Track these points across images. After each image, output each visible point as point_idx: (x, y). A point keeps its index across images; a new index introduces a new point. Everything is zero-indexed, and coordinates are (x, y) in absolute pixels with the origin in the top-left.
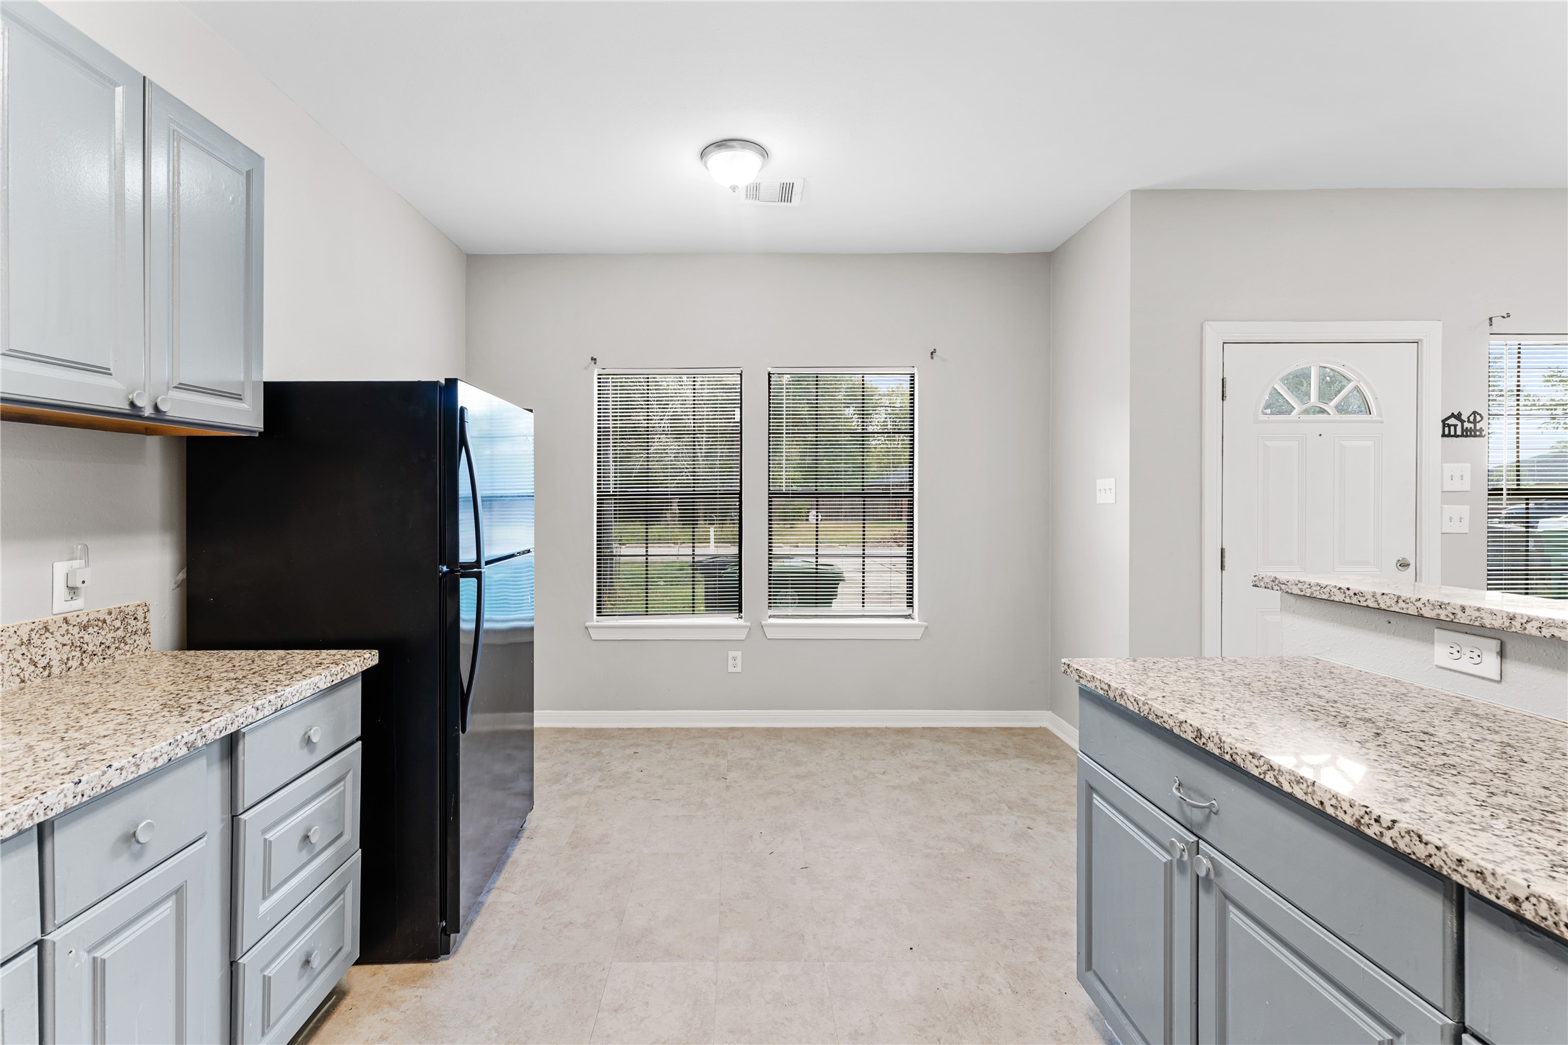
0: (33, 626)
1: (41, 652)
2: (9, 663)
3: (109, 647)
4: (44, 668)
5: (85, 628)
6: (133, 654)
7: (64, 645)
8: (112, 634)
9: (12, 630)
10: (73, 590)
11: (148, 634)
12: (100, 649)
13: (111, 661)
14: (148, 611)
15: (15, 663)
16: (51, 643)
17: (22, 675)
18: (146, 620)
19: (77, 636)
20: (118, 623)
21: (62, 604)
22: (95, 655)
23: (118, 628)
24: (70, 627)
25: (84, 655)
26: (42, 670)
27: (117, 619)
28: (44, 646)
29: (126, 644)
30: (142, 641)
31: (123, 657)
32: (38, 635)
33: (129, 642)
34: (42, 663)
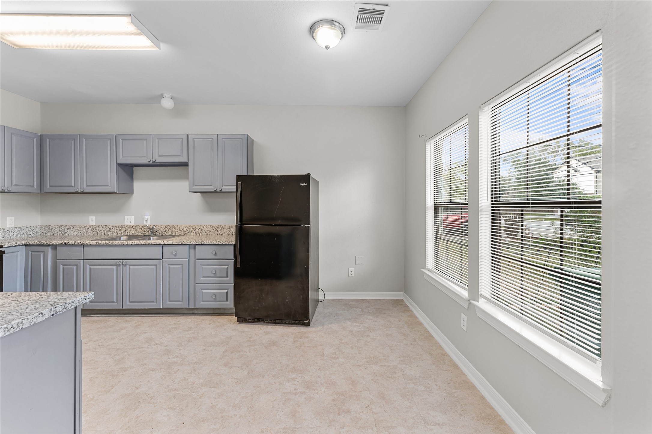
34: (231, 232)
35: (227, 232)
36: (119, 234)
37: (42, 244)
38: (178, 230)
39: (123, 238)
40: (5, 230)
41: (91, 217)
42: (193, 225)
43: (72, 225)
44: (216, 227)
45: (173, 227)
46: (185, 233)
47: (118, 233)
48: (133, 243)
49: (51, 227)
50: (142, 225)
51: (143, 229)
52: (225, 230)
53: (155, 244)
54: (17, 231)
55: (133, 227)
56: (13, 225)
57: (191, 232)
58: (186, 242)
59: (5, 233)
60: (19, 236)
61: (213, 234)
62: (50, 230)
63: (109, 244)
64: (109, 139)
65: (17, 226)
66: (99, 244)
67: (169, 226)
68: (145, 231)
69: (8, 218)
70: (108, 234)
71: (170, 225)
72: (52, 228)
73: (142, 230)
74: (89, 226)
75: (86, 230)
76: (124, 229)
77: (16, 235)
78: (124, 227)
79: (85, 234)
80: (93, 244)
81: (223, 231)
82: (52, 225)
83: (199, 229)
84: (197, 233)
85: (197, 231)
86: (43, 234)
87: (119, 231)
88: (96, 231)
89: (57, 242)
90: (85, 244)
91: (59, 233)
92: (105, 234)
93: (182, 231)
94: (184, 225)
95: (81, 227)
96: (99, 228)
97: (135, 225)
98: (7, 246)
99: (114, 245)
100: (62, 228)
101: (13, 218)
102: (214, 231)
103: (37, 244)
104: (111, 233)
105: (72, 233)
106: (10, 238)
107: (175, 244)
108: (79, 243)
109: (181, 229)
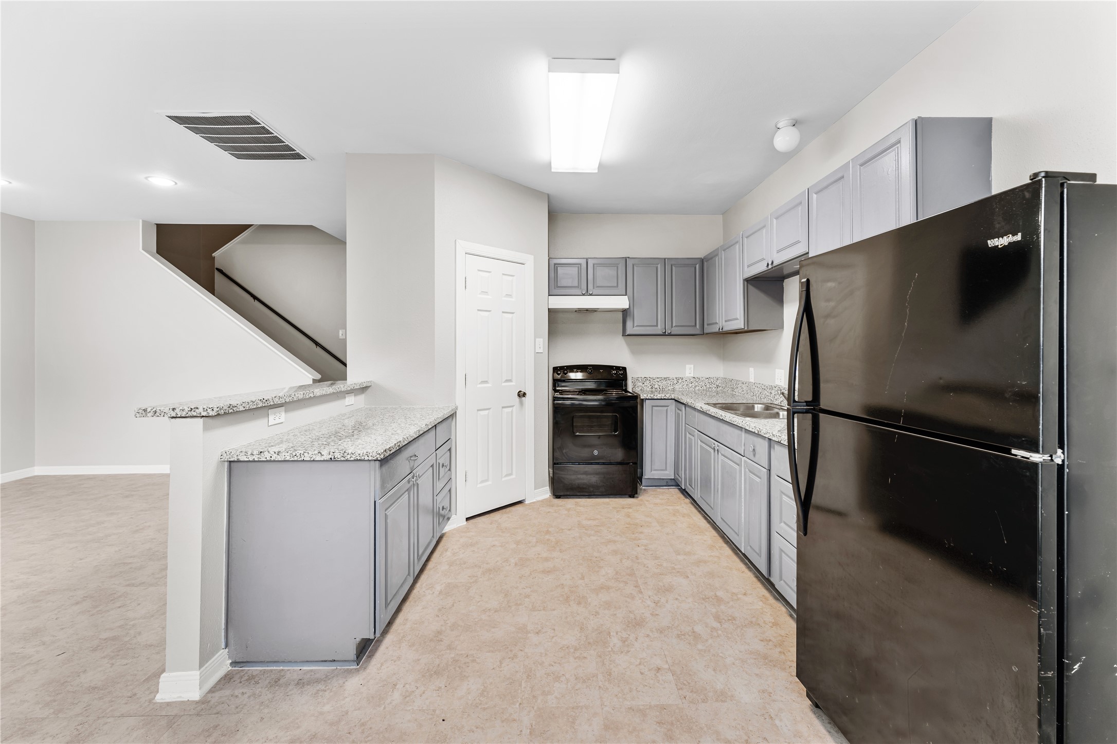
40: (684, 380)
54: (695, 381)
56: (692, 375)
60: (697, 388)
64: (737, 242)
65: (696, 377)
69: (687, 366)
101: (692, 366)
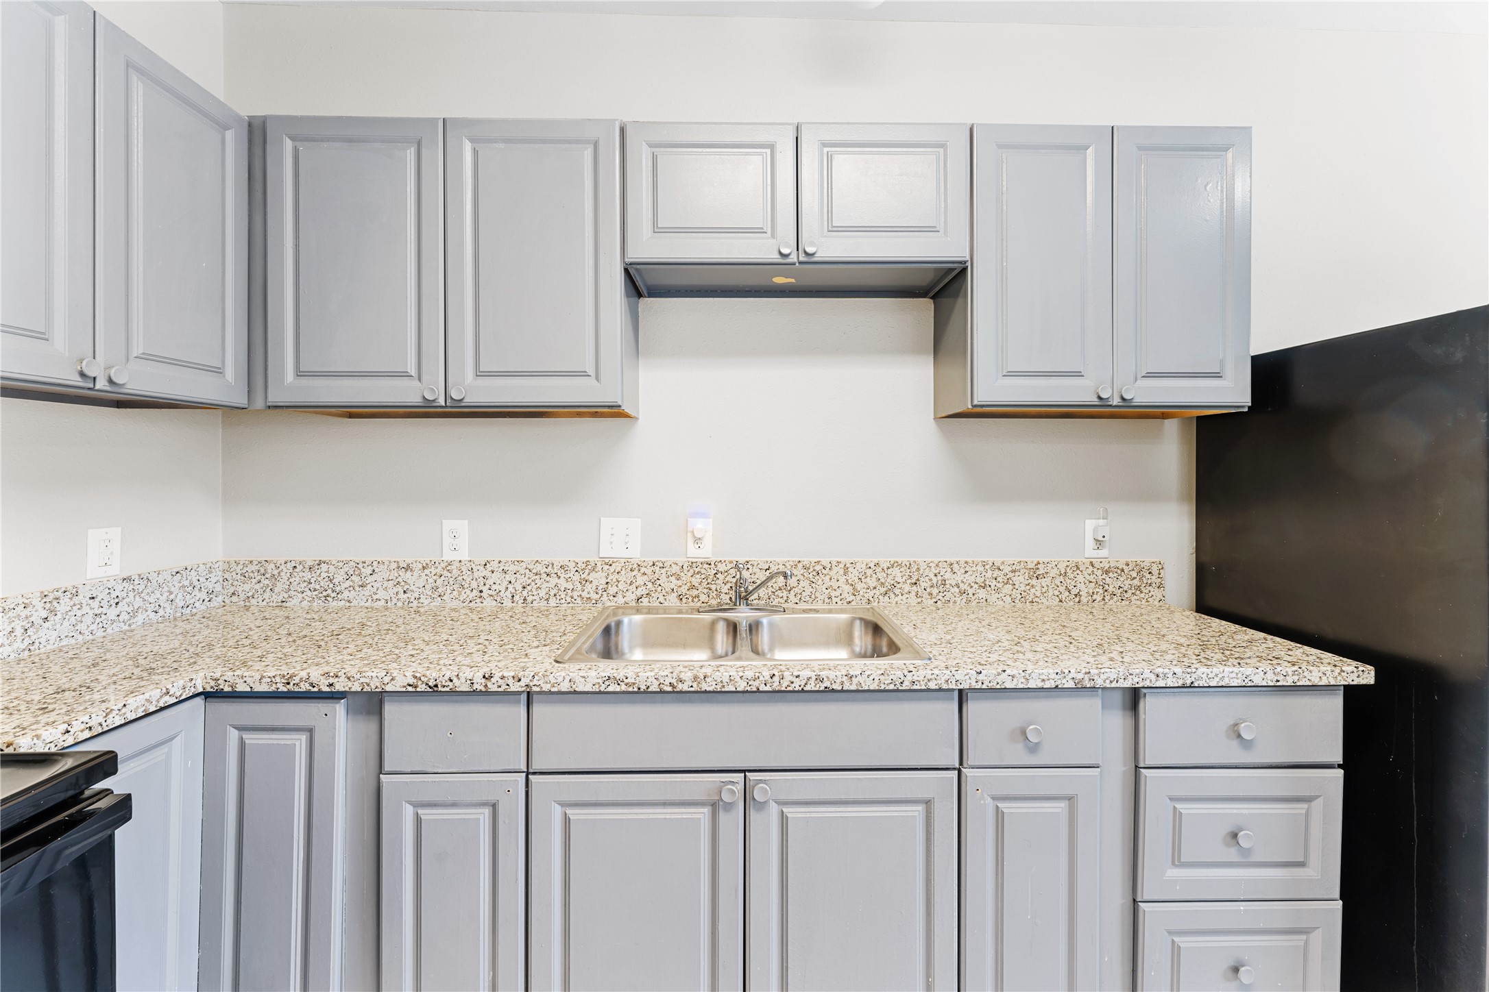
0: (1068, 563)
1: (1073, 583)
2: (1052, 586)
3: (1126, 591)
4: (1076, 595)
5: (1107, 572)
6: (1148, 601)
7: (1090, 582)
8: (1129, 582)
9: (1054, 564)
10: (1099, 543)
11: (1162, 589)
12: (1119, 591)
13: (1128, 603)
14: (1162, 568)
15: (1056, 587)
16: (1080, 578)
17: (1060, 596)
18: (1160, 576)
19: (1100, 577)
20: (1134, 574)
21: (1090, 551)
22: (1114, 595)
23: (1135, 578)
24: (1095, 570)
25: (1106, 593)
26: (1074, 596)
27: (1133, 570)
28: (1075, 580)
29: (1141, 592)
30: (1157, 593)
31: (1138, 602)
32: (1071, 571)
33: (1144, 591)
34: (1075, 591)
35: (1057, 593)
36: (579, 601)
37: (304, 687)
38: (843, 579)
39: (630, 621)
40: (80, 597)
41: (448, 524)
42: (904, 559)
43: (368, 560)
44: (1007, 569)
45: (818, 568)
46: (871, 594)
47: (575, 594)
48: (812, 682)
49: (272, 566)
50: (681, 560)
51: (686, 577)
52: (1044, 582)
53: (932, 685)
54: (131, 594)
55: (643, 570)
56: (116, 570)
57: (897, 591)
58: (1099, 675)
59: (79, 613)
60: (140, 618)
61: (993, 598)
62: (267, 582)
63: (680, 687)
64: (588, 142)
65: (133, 573)
66: (623, 688)
67: (800, 566)
68: (693, 587)
69: (91, 534)
70: (530, 599)
71: (806, 561)
72: (276, 572)
73: (679, 583)
74: (443, 565)
75: (431, 581)
76: (598, 578)
77: (127, 617)
78: (599, 567)
79: (426, 602)
80: (588, 688)
81: (1038, 588)
82: (275, 559)
83: (932, 576)
84: (925, 595)
85: (923, 585)
86: (235, 599)
87: (580, 587)
88: (474, 584)
89: (387, 680)
90: (546, 688)
91: (309, 593)
92: (517, 598)
93: (859, 586)
94: (867, 560)
95: (408, 568)
96: (488, 574)
97: (650, 560)
98: (118, 722)
99: (706, 692)
100: (324, 575)
101: (115, 533)
102: (1000, 585)
103: (273, 688)
104: (542, 593)
105: (367, 593)
106: (100, 633)
107: (1040, 685)
108: (510, 682)
109: (853, 576)
